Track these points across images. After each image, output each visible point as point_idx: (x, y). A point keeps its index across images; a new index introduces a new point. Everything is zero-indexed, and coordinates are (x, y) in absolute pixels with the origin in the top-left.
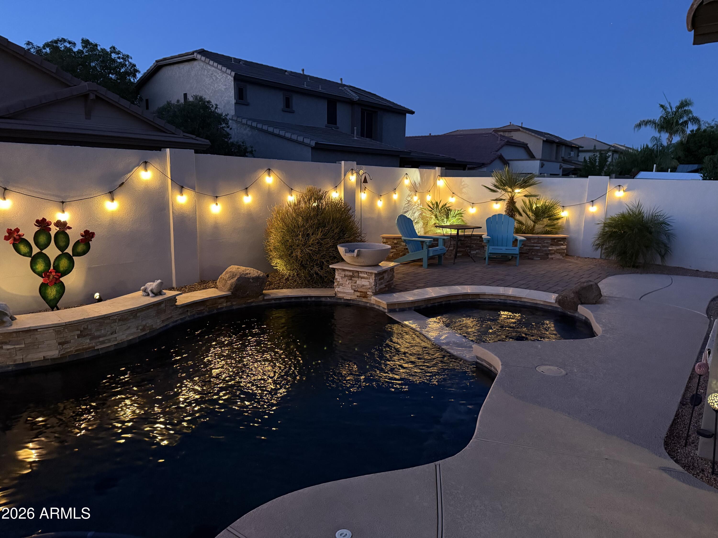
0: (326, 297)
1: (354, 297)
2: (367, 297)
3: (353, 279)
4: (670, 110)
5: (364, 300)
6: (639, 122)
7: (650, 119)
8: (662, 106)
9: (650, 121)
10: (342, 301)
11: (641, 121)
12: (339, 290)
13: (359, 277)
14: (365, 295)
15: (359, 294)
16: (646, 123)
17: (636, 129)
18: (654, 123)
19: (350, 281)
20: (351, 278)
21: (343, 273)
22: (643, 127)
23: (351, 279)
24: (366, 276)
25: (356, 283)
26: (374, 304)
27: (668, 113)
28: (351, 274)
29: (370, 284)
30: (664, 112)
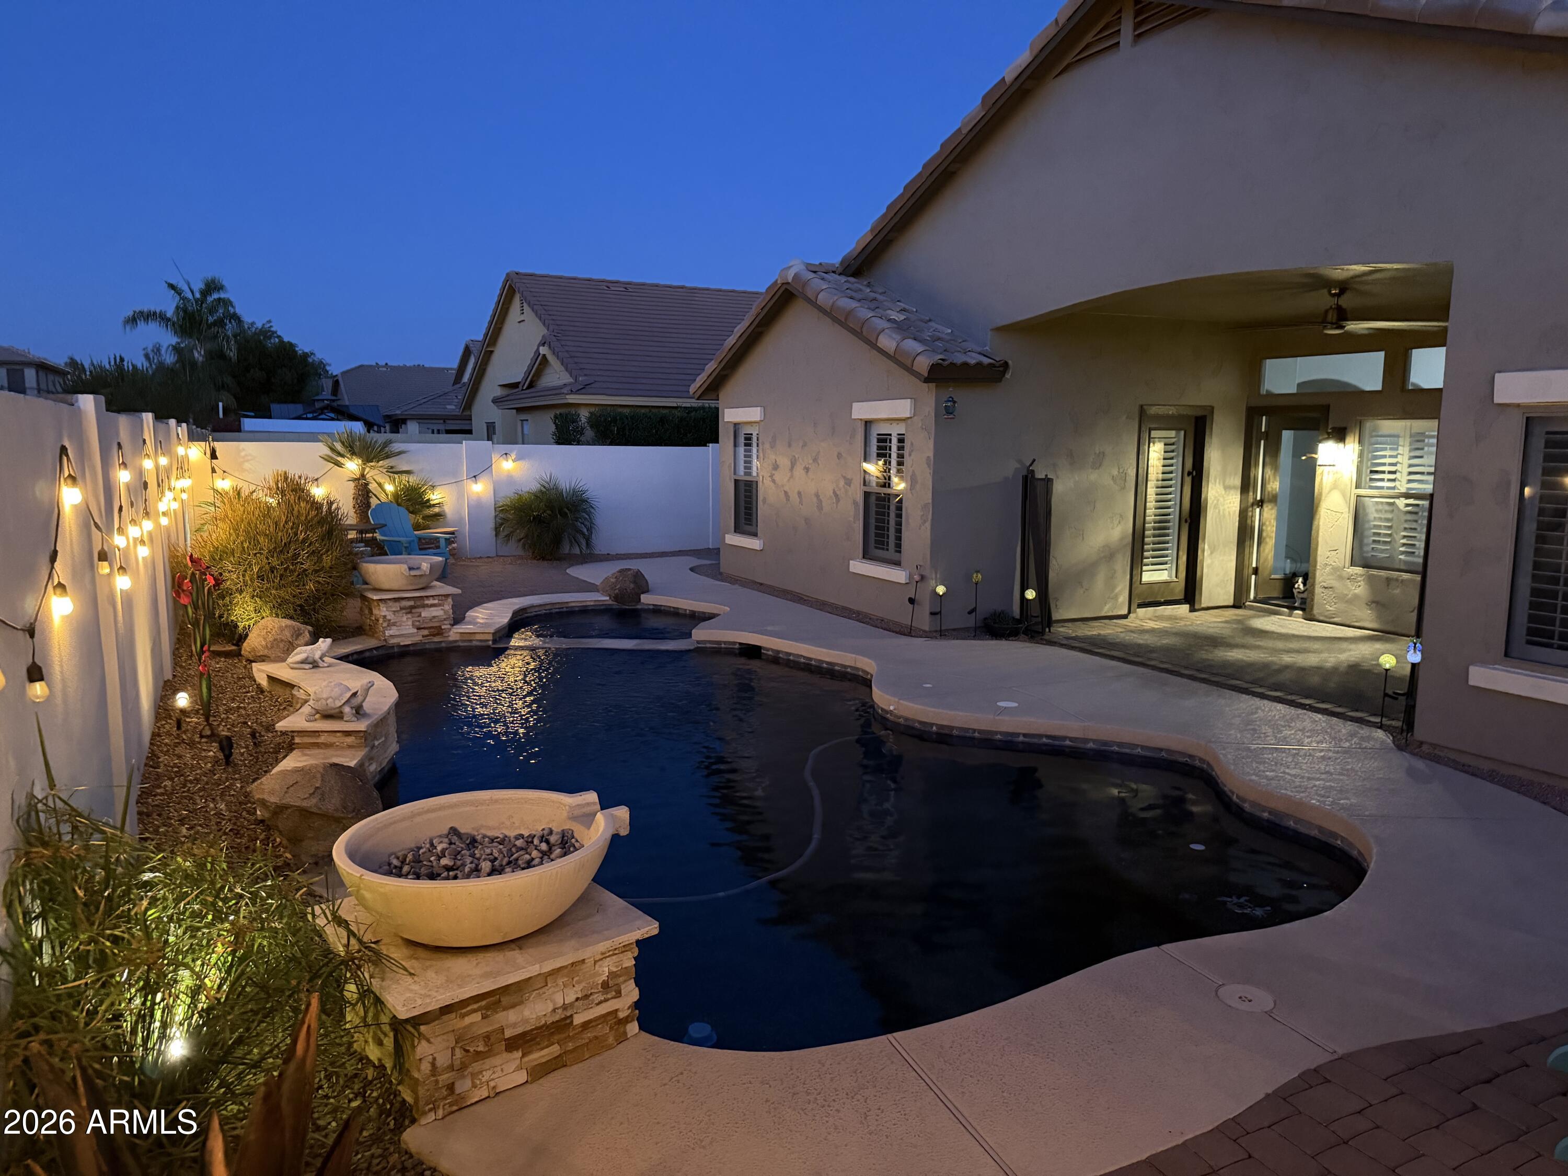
0: (371, 650)
1: (417, 639)
2: (442, 634)
3: (414, 611)
4: (190, 296)
5: (436, 639)
6: (131, 313)
7: (153, 309)
8: (172, 287)
9: (155, 313)
10: (396, 650)
11: (135, 312)
12: (391, 632)
13: (425, 606)
14: (438, 631)
15: (426, 632)
16: (148, 316)
17: (128, 328)
18: (161, 317)
19: (409, 616)
20: (410, 610)
21: (397, 604)
22: (141, 325)
23: (410, 612)
24: (436, 602)
25: (420, 616)
26: (456, 641)
27: (184, 299)
28: (411, 603)
29: (446, 612)
30: (178, 298)
